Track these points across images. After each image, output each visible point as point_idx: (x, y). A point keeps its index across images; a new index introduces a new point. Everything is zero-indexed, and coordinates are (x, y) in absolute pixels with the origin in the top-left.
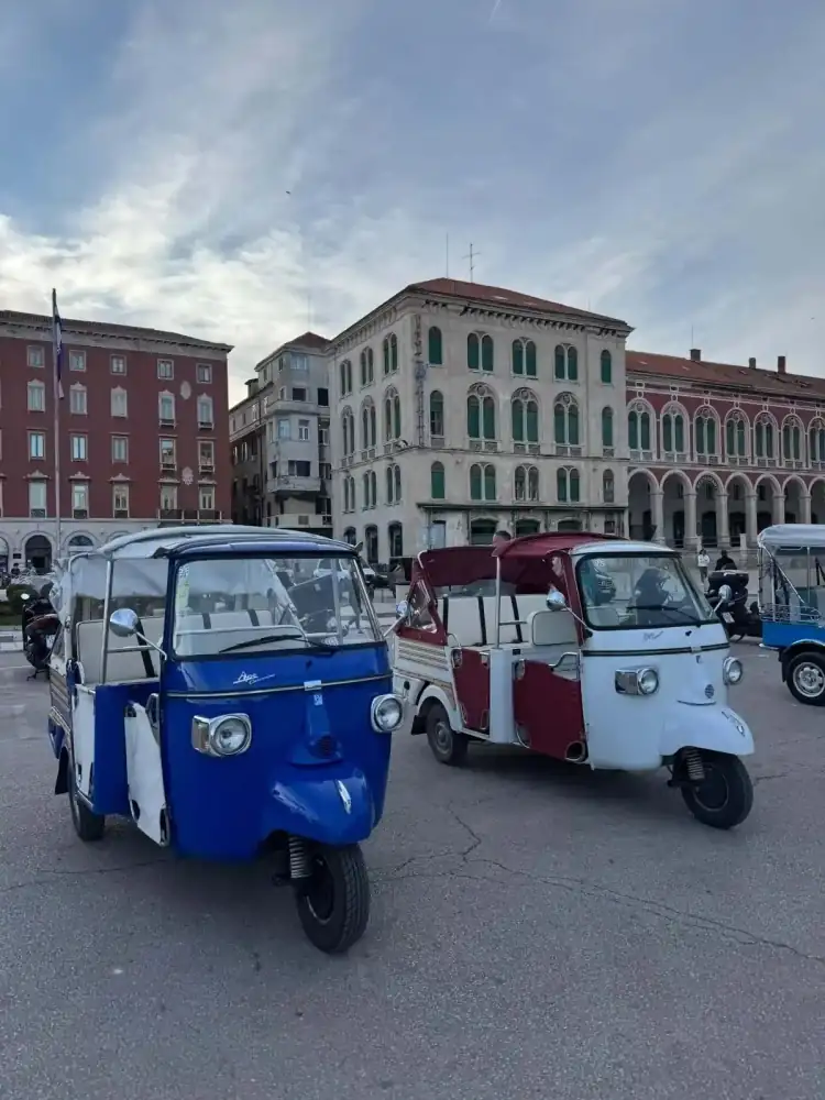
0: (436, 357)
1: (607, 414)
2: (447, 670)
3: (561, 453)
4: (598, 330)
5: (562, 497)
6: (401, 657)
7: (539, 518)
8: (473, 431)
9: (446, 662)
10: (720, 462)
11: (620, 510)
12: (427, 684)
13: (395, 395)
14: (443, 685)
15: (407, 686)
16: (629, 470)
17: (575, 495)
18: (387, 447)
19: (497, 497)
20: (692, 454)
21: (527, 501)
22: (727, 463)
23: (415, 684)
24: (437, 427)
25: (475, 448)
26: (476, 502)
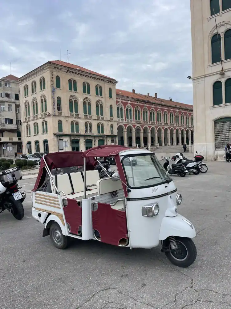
0: (58, 85)
1: (111, 107)
2: (60, 208)
3: (98, 119)
4: (108, 81)
5: (99, 132)
6: (36, 202)
7: (92, 139)
8: (71, 110)
9: (59, 205)
10: (141, 123)
11: (115, 136)
12: (49, 214)
13: (44, 97)
14: (58, 215)
15: (40, 215)
16: (118, 124)
17: (103, 132)
18: (42, 115)
19: (79, 132)
20: (134, 120)
21: (89, 133)
22: (143, 123)
23: (44, 215)
24: (59, 109)
25: (72, 116)
26: (73, 134)
